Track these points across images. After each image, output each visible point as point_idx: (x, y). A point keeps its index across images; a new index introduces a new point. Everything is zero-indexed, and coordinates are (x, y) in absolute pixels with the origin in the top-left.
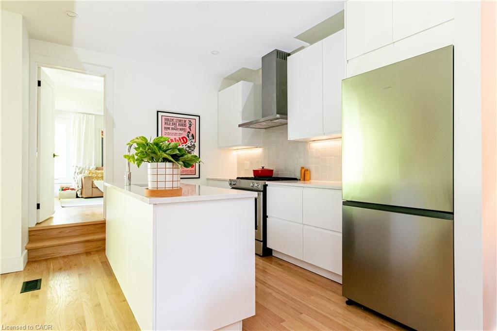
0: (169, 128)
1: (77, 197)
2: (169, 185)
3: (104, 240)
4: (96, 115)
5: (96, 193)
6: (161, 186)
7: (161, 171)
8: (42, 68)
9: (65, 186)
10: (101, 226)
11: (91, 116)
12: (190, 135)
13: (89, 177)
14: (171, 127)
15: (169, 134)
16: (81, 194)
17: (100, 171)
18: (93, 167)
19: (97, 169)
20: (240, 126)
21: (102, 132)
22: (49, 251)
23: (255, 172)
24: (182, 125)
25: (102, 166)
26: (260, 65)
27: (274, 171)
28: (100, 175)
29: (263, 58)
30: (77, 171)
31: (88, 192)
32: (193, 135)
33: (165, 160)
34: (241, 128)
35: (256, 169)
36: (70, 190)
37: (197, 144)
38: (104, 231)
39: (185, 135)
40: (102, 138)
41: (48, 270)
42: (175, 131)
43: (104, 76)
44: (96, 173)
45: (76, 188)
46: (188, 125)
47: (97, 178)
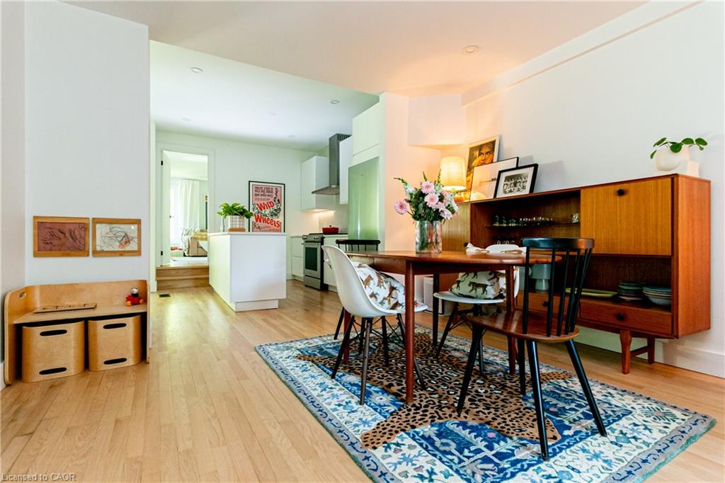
0: (258, 195)
1: (185, 256)
2: (238, 227)
3: (208, 279)
4: (200, 181)
5: (201, 252)
6: (234, 227)
7: (234, 220)
8: (164, 152)
9: (173, 246)
10: (206, 270)
11: (195, 182)
12: (276, 200)
13: (195, 238)
14: (260, 193)
15: (258, 199)
16: (188, 253)
17: (204, 233)
18: (198, 229)
19: (202, 231)
20: (313, 193)
21: (206, 197)
22: (170, 283)
23: (324, 229)
24: (269, 192)
25: (207, 228)
26: (328, 143)
27: (339, 230)
28: (204, 237)
29: (330, 139)
30: (184, 233)
31: (194, 251)
32: (278, 200)
33: (236, 214)
34: (314, 195)
35: (325, 227)
36: (178, 250)
37: (282, 208)
38: (208, 274)
39: (272, 200)
40: (206, 203)
41: (172, 292)
42: (263, 197)
43: (208, 155)
44: (201, 235)
45: (184, 248)
46: (274, 192)
47: (202, 239)
